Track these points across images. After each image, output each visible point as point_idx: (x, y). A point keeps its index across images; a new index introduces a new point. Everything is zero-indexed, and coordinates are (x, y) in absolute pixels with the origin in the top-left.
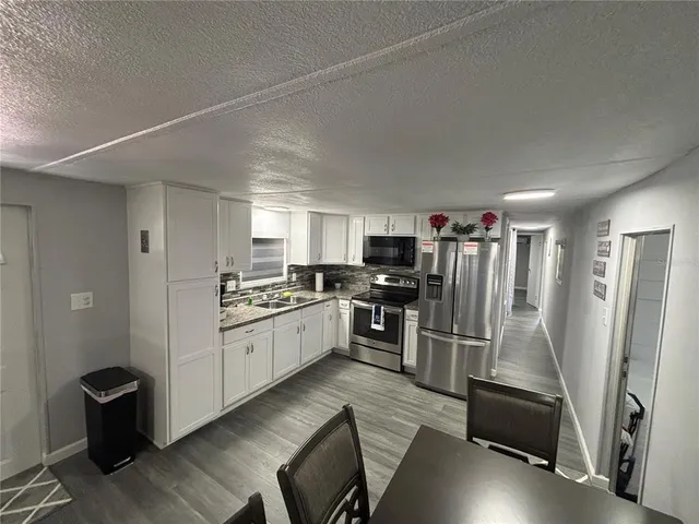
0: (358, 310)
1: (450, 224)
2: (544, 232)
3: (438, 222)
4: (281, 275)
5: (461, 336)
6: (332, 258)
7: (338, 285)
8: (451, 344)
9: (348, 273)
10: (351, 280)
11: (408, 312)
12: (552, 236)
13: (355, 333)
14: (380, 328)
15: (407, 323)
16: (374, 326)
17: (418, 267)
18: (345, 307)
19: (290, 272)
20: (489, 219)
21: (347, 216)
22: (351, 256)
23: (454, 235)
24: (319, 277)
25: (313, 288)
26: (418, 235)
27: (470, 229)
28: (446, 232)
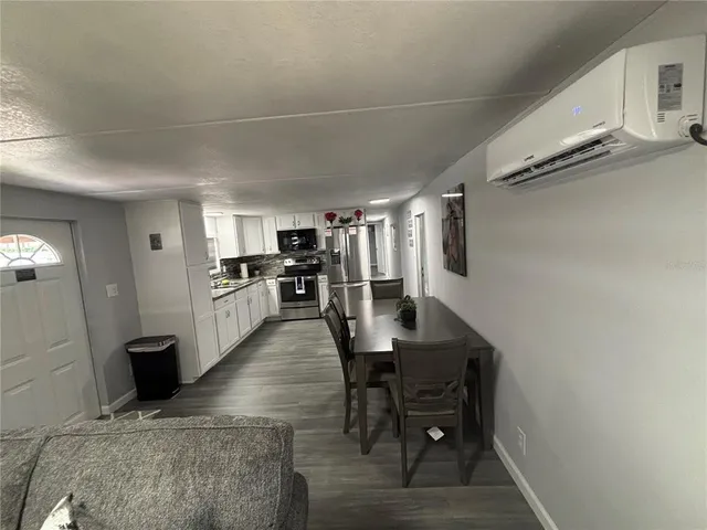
0: (282, 285)
1: (337, 219)
2: (382, 221)
3: (330, 217)
4: (215, 268)
5: (348, 282)
6: (253, 250)
7: (257, 272)
8: (343, 288)
9: (264, 262)
10: (268, 267)
11: (319, 277)
12: (388, 223)
13: (283, 301)
14: (302, 292)
15: (320, 284)
16: (298, 292)
17: (323, 246)
18: (273, 285)
19: (222, 266)
20: (358, 214)
21: (260, 217)
22: (267, 246)
23: (340, 224)
24: (244, 267)
25: (240, 277)
26: (316, 227)
27: (349, 220)
28: (336, 222)
